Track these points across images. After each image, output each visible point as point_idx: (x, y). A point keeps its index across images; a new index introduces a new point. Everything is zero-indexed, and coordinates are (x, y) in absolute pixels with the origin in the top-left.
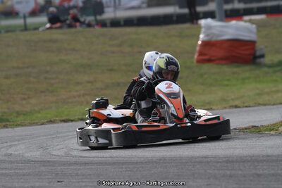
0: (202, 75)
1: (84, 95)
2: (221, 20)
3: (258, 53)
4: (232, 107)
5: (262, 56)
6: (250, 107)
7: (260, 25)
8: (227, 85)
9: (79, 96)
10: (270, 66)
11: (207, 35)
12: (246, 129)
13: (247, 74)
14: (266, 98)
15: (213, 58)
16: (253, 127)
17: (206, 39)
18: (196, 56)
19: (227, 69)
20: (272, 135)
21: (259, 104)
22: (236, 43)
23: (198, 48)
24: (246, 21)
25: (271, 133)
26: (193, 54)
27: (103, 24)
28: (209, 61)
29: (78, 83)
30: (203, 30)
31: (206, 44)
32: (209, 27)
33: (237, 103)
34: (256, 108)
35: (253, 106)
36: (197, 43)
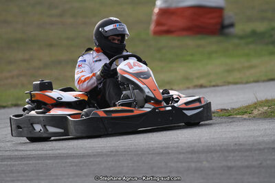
3: (227, 22)
5: (232, 25)
6: (217, 86)
8: (190, 61)
9: (12, 77)
10: (241, 38)
11: (166, 1)
13: (214, 47)
14: (236, 76)
15: (173, 29)
16: (222, 110)
17: (164, 6)
18: (152, 27)
19: (191, 42)
20: (245, 119)
21: (229, 83)
22: (200, 10)
23: (154, 18)
25: (244, 116)
26: (149, 24)
28: (168, 32)
29: (10, 63)
31: (164, 12)
33: (202, 82)
34: (225, 88)
36: (152, 11)
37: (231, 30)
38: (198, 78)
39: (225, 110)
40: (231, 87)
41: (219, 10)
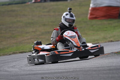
0: (92, 26)
11: (94, 4)
18: (89, 16)
28: (96, 18)
30: (92, 2)
31: (94, 9)
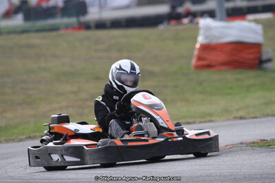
0: (200, 83)
1: (67, 107)
2: (222, 20)
3: (265, 57)
4: (236, 118)
5: (269, 60)
6: (256, 118)
7: (266, 25)
8: (229, 94)
11: (206, 37)
12: (253, 143)
13: (252, 81)
15: (213, 64)
16: (261, 140)
17: (205, 41)
18: (194, 61)
19: (230, 76)
21: (267, 115)
22: (239, 46)
23: (196, 53)
24: (250, 21)
27: (87, 26)
28: (209, 66)
29: (59, 94)
30: (201, 32)
32: (208, 28)
33: (241, 113)
34: (263, 119)
35: (260, 117)
36: (194, 46)
37: (269, 65)
38: (237, 110)
39: (264, 140)
40: (270, 118)
41: (257, 46)
